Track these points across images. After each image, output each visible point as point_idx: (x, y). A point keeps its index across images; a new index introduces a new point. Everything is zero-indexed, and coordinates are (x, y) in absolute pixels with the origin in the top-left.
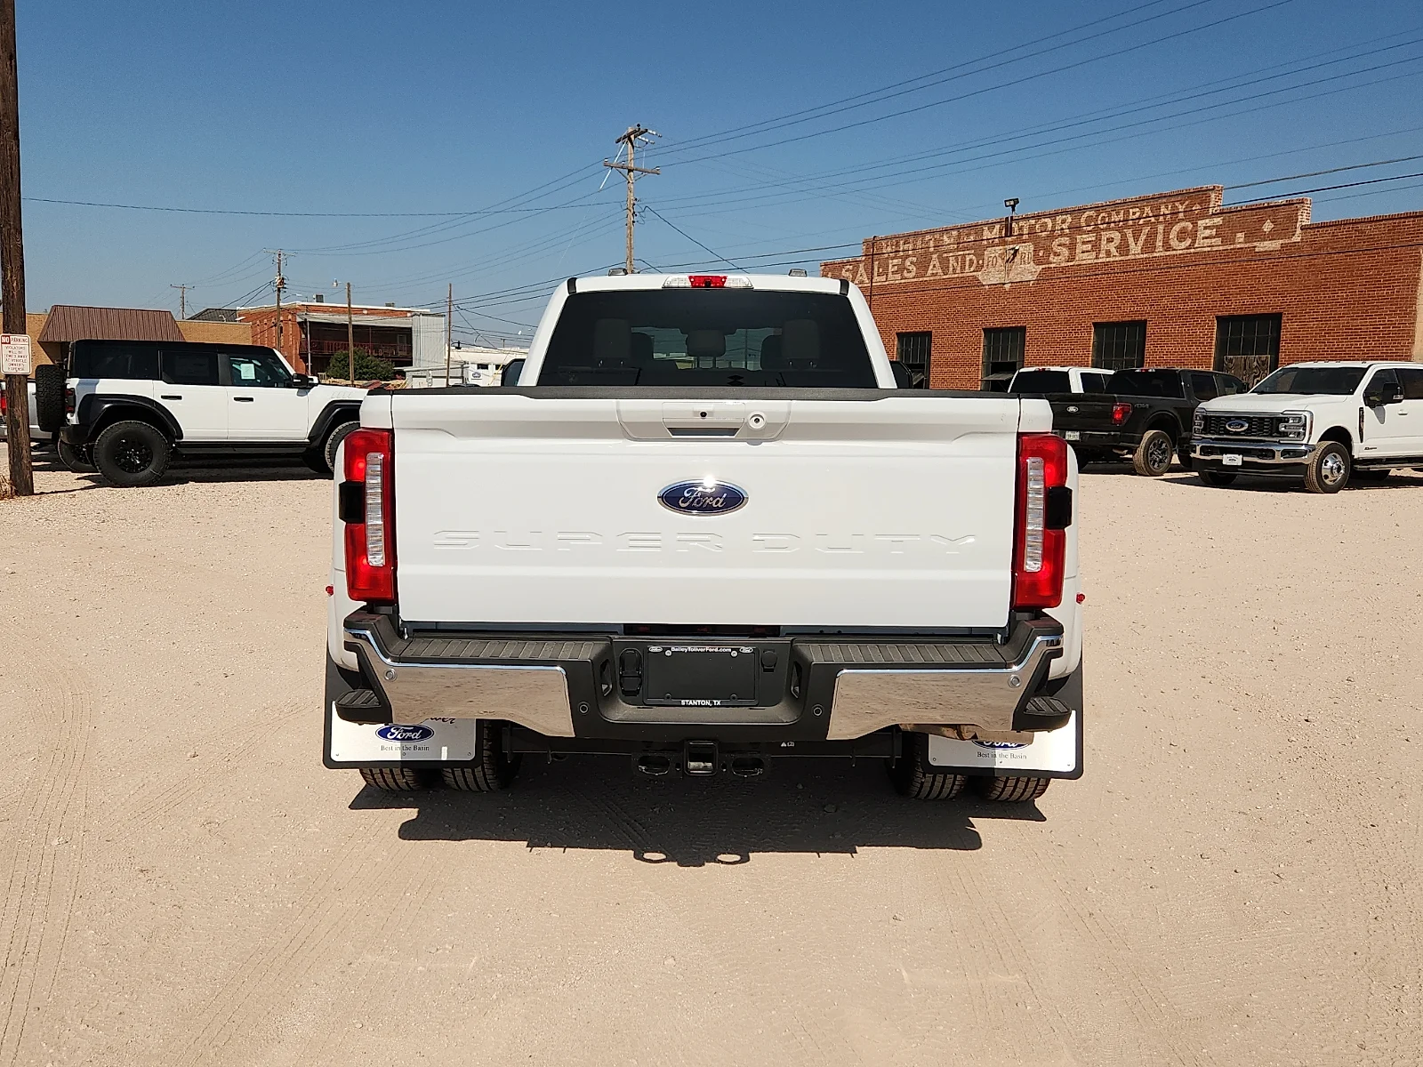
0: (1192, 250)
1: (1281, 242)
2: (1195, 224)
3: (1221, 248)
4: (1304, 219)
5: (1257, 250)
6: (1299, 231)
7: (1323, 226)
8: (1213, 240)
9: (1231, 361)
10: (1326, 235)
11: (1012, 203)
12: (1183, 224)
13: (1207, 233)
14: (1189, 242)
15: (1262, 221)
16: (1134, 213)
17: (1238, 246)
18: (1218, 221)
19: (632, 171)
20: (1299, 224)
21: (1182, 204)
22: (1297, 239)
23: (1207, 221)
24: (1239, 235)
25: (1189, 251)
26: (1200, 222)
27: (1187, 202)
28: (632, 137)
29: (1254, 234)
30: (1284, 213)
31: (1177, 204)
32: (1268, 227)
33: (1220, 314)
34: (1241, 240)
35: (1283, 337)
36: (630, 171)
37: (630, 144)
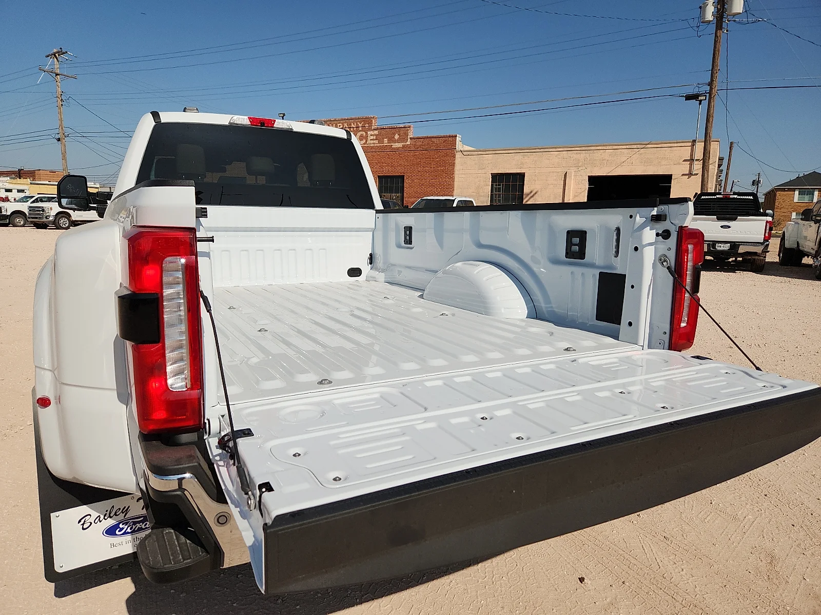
0: (366, 145)
1: (403, 144)
2: (366, 133)
3: (378, 145)
4: (411, 135)
5: (393, 147)
6: (409, 140)
7: (419, 138)
8: (375, 141)
9: (385, 195)
10: (419, 143)
11: (282, 115)
12: (361, 133)
13: (372, 137)
14: (364, 141)
15: (394, 134)
16: (340, 126)
17: (385, 145)
18: (376, 132)
19: (59, 75)
20: (409, 137)
21: (360, 123)
22: (408, 143)
23: (372, 132)
24: (385, 140)
25: (364, 145)
26: (368, 132)
27: (362, 123)
28: (57, 55)
29: (391, 140)
30: (403, 131)
31: (358, 123)
32: (397, 137)
33: (379, 175)
34: (386, 142)
35: (405, 186)
36: (57, 75)
37: (55, 59)
